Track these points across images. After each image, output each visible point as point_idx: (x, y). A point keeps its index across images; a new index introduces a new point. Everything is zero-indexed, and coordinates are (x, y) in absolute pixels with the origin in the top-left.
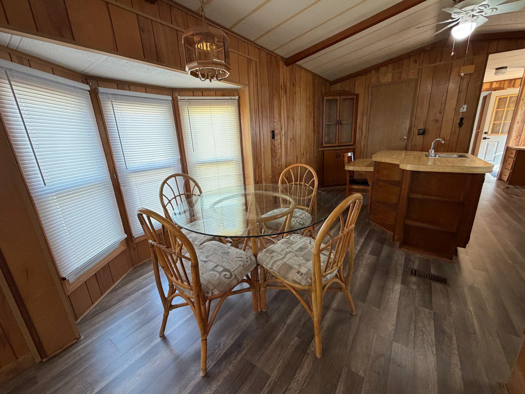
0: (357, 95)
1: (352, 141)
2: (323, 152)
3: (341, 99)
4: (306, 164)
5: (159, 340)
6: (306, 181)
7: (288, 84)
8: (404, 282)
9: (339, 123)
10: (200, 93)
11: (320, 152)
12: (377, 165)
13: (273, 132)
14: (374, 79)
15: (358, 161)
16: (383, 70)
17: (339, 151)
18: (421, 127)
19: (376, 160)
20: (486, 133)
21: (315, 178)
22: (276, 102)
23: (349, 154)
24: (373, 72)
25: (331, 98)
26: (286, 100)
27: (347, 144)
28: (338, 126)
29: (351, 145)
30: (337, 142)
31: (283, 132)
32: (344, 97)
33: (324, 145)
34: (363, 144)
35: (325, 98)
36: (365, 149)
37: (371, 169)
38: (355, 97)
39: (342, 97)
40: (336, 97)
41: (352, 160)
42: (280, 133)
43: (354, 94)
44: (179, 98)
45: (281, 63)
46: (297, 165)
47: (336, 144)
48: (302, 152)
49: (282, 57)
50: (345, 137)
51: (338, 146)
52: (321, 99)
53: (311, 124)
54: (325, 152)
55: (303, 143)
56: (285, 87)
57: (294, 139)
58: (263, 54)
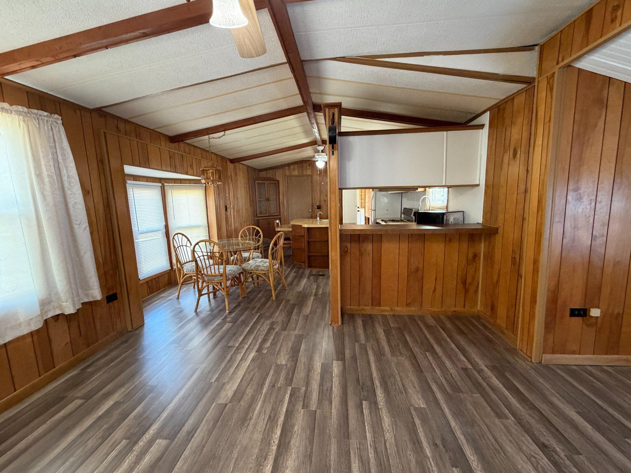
0: (278, 181)
1: (278, 213)
2: (258, 220)
3: (268, 184)
4: (254, 225)
5: (194, 314)
6: (256, 236)
7: (233, 174)
8: (309, 278)
9: (268, 200)
10: (179, 182)
11: (256, 221)
12: (294, 226)
13: (226, 207)
14: (287, 173)
15: (283, 226)
16: (292, 167)
17: (270, 220)
18: (318, 204)
19: (293, 224)
20: (358, 208)
21: (261, 233)
22: (227, 186)
23: (277, 221)
24: (287, 168)
25: (260, 182)
26: (232, 185)
27: (274, 215)
28: (267, 202)
29: (278, 215)
30: (268, 213)
31: (232, 206)
32: (269, 182)
33: (258, 215)
34: (285, 215)
35: (256, 182)
36: (288, 217)
37: (291, 229)
38: (276, 182)
39: (268, 182)
40: (264, 182)
41: (279, 225)
42: (230, 207)
43: (276, 180)
44: (166, 184)
45: (228, 162)
46: (249, 226)
47: (267, 215)
48: (244, 221)
49: (229, 159)
50: (273, 210)
51: (268, 216)
52: (253, 182)
53: (249, 199)
54: (260, 221)
55: (244, 214)
56: (231, 176)
57: (238, 211)
58: (219, 158)
